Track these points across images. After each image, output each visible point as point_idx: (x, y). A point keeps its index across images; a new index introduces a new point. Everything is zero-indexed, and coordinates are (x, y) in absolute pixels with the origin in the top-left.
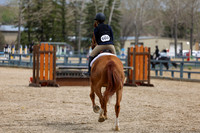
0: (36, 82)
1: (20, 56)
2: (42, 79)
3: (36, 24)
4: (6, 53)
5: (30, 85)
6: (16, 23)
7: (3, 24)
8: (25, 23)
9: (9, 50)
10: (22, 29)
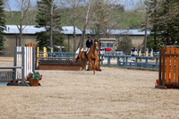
0: (161, 84)
1: (147, 59)
2: (167, 81)
3: (162, 28)
4: (133, 55)
5: (156, 87)
6: (143, 27)
7: (131, 28)
8: (151, 26)
9: (136, 53)
10: (148, 33)
